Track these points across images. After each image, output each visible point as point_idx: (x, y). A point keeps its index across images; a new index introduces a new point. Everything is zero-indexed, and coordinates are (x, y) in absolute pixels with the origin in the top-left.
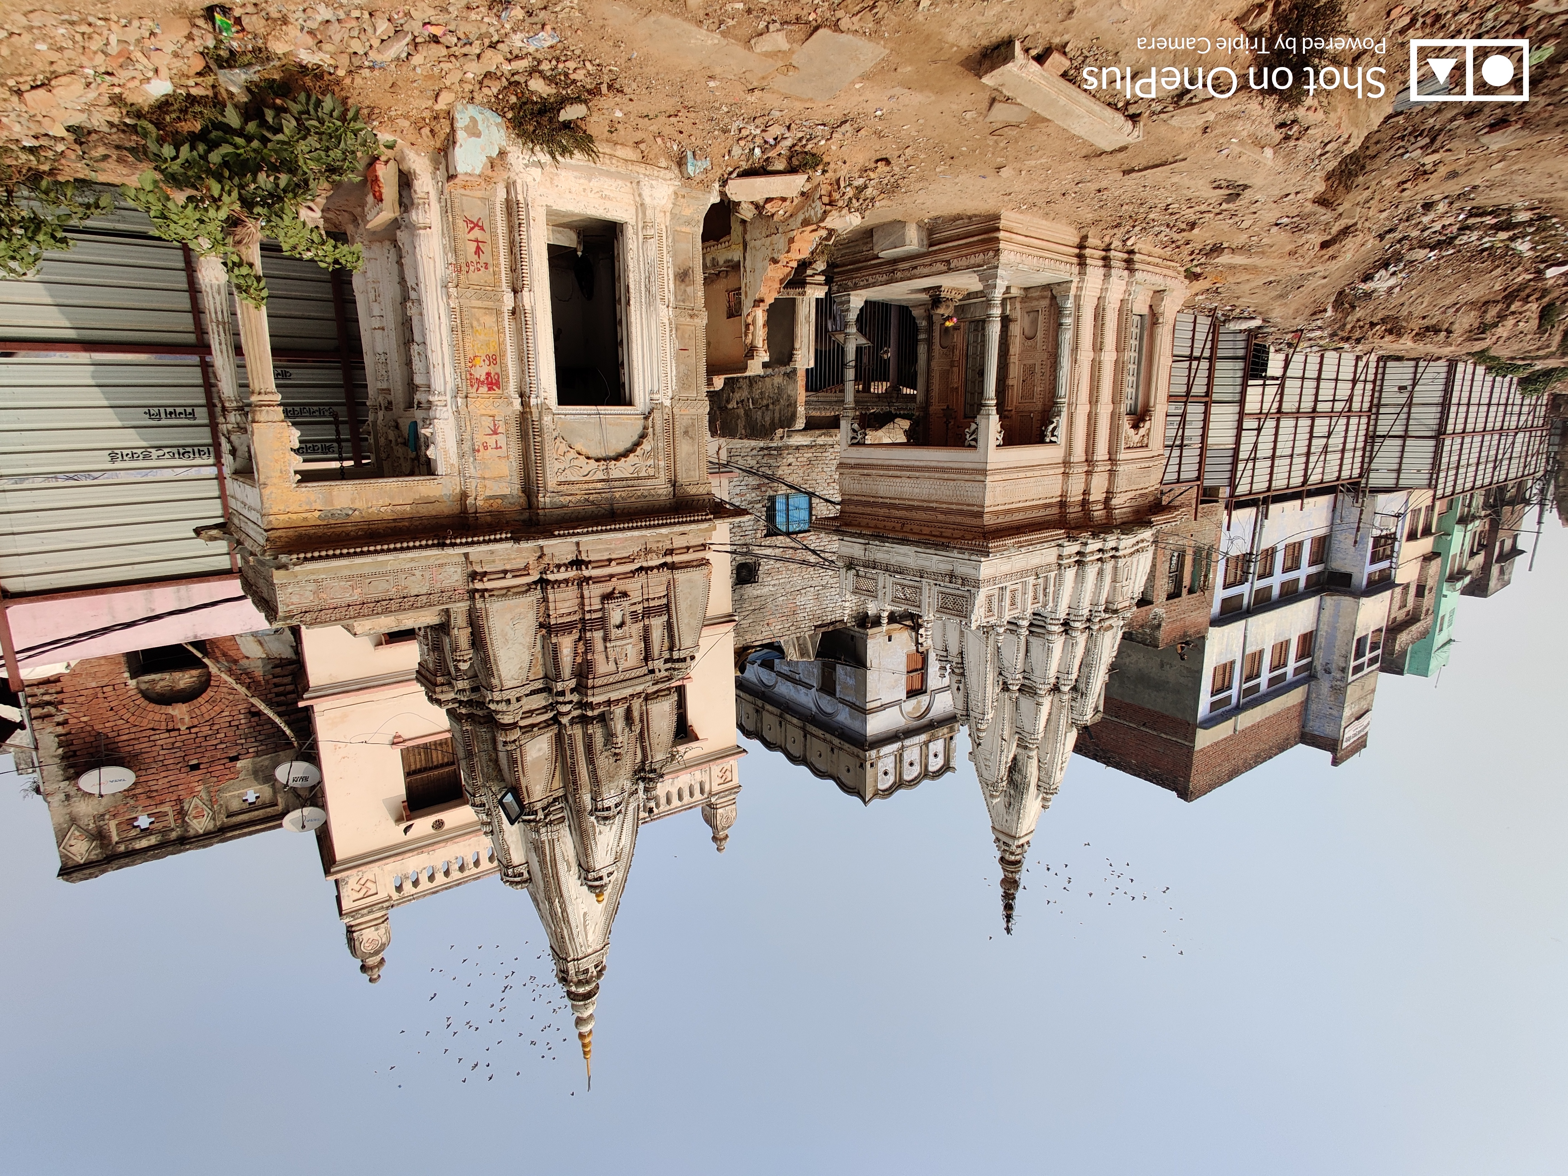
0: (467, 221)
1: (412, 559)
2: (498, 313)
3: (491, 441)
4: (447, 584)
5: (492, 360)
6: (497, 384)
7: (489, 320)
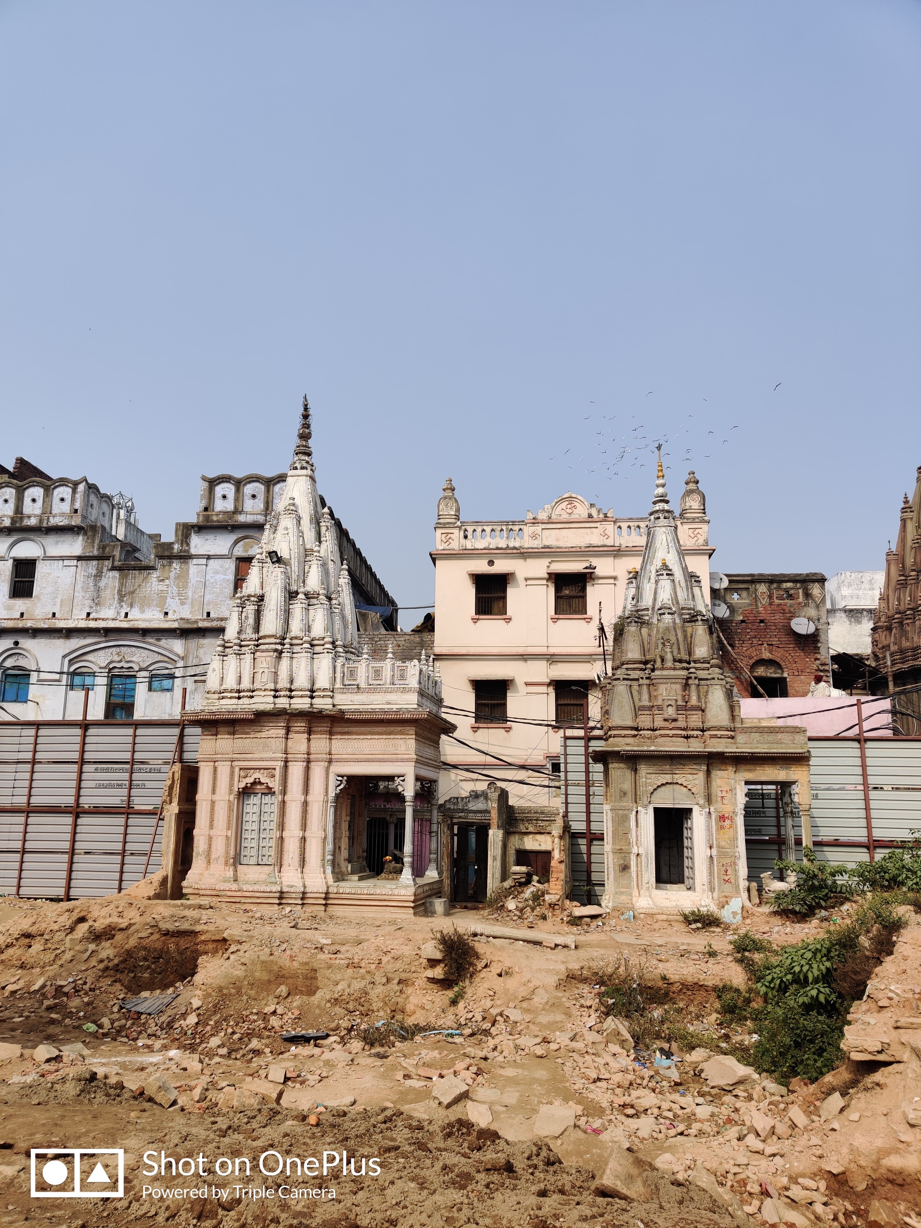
0: (731, 882)
1: (757, 748)
2: (718, 847)
3: (724, 794)
4: (744, 736)
5: (722, 827)
6: (720, 817)
7: (723, 843)
